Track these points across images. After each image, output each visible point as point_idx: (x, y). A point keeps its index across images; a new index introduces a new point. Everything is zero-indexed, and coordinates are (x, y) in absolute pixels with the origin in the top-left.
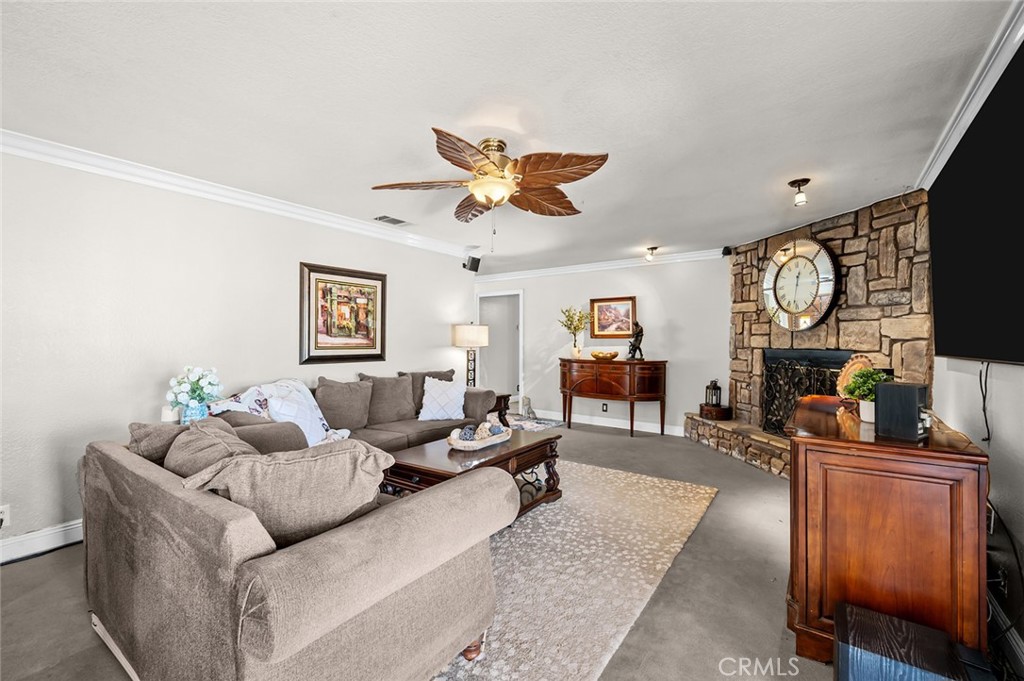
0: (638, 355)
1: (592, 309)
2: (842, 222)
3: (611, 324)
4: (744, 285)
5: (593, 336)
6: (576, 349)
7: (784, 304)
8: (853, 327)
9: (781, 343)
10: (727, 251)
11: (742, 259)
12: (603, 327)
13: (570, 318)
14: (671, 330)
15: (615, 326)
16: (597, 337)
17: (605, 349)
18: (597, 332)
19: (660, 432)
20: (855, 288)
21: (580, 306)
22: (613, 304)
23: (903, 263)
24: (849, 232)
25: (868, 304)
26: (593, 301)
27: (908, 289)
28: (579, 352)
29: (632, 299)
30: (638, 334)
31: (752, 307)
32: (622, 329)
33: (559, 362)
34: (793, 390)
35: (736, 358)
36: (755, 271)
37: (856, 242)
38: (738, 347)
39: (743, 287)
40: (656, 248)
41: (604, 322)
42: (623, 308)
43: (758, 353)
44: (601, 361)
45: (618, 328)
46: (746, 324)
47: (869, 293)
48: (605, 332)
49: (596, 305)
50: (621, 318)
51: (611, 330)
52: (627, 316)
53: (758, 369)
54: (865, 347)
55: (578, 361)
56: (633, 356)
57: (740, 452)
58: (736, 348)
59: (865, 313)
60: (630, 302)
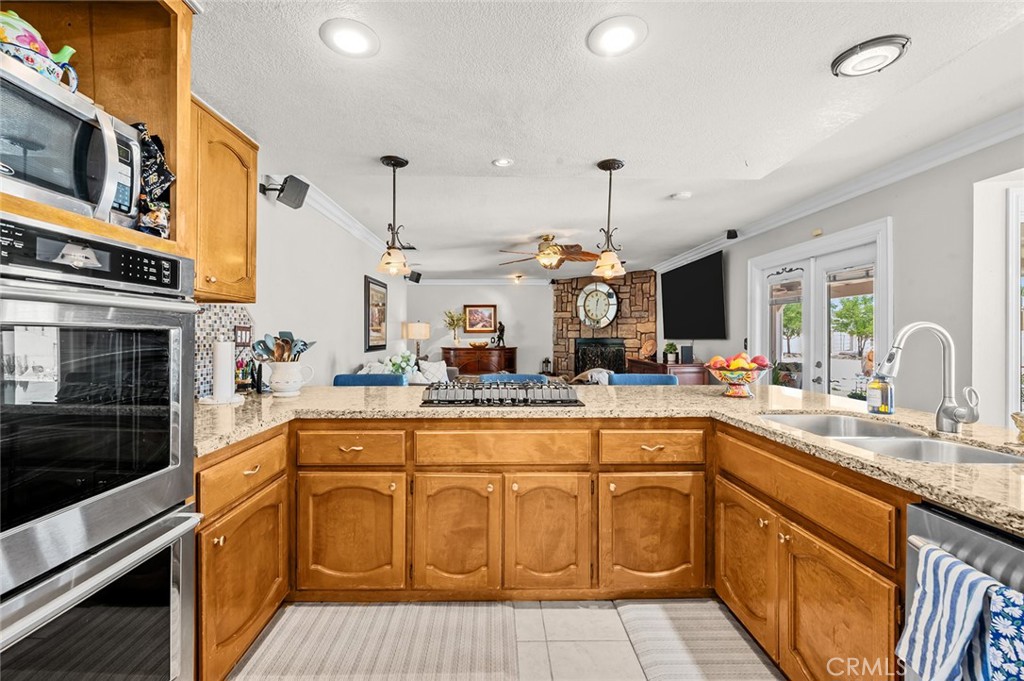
0: (501, 344)
1: (465, 312)
2: (620, 279)
3: (479, 323)
4: (563, 303)
5: (466, 331)
6: (456, 341)
7: (590, 315)
8: (625, 327)
9: (587, 335)
10: (553, 282)
11: (561, 287)
12: (472, 325)
13: (452, 318)
14: (519, 327)
15: (481, 324)
16: (469, 332)
17: (480, 340)
18: (468, 329)
20: (625, 308)
21: (456, 309)
22: (480, 309)
23: (645, 300)
24: (622, 282)
25: (631, 317)
26: (465, 307)
27: (647, 311)
28: (459, 343)
29: (495, 307)
31: (568, 315)
32: (486, 327)
35: (558, 344)
36: (570, 295)
37: (625, 287)
38: (559, 337)
39: (560, 304)
40: (521, 277)
41: (473, 322)
42: (487, 312)
43: (572, 341)
44: (477, 348)
45: (484, 326)
46: (565, 325)
47: (631, 312)
48: (474, 329)
49: (468, 309)
50: (485, 319)
51: (478, 327)
52: (490, 318)
53: (572, 350)
54: (630, 337)
55: (455, 350)
56: (499, 345)
58: (558, 338)
59: (630, 320)
60: (493, 309)
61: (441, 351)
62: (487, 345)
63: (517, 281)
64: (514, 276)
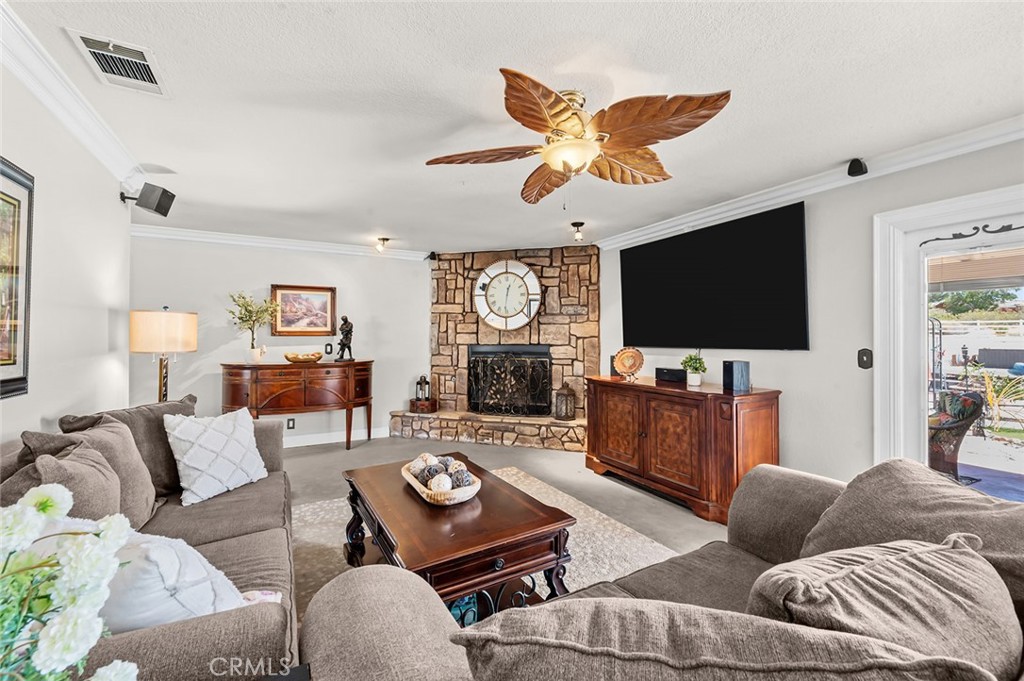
0: (346, 356)
1: (274, 298)
2: (541, 254)
3: (302, 318)
4: (447, 290)
5: (274, 332)
6: (257, 351)
7: (495, 309)
8: (552, 328)
9: (488, 340)
10: (433, 256)
11: (446, 265)
12: (289, 322)
13: (247, 308)
15: (306, 321)
16: (281, 334)
17: (306, 349)
18: (280, 328)
20: (553, 300)
21: (257, 295)
22: (304, 294)
23: (584, 289)
24: (547, 262)
25: (561, 313)
26: (275, 288)
27: (587, 306)
28: (262, 353)
29: (332, 290)
30: (347, 329)
31: (458, 309)
32: (316, 325)
34: (508, 377)
35: (439, 354)
36: (460, 278)
37: (552, 270)
38: (441, 343)
39: (442, 293)
40: (387, 240)
41: (290, 315)
42: (319, 299)
43: (464, 350)
44: (298, 365)
45: (311, 324)
46: (451, 325)
47: (561, 305)
48: (293, 328)
49: (279, 293)
50: (315, 312)
51: (300, 326)
52: (324, 310)
53: (464, 363)
54: (559, 343)
55: (255, 368)
56: (342, 357)
57: (470, 436)
58: (439, 344)
59: (559, 319)
60: (329, 294)
61: (221, 370)
62: (320, 358)
63: (380, 247)
64: (374, 238)
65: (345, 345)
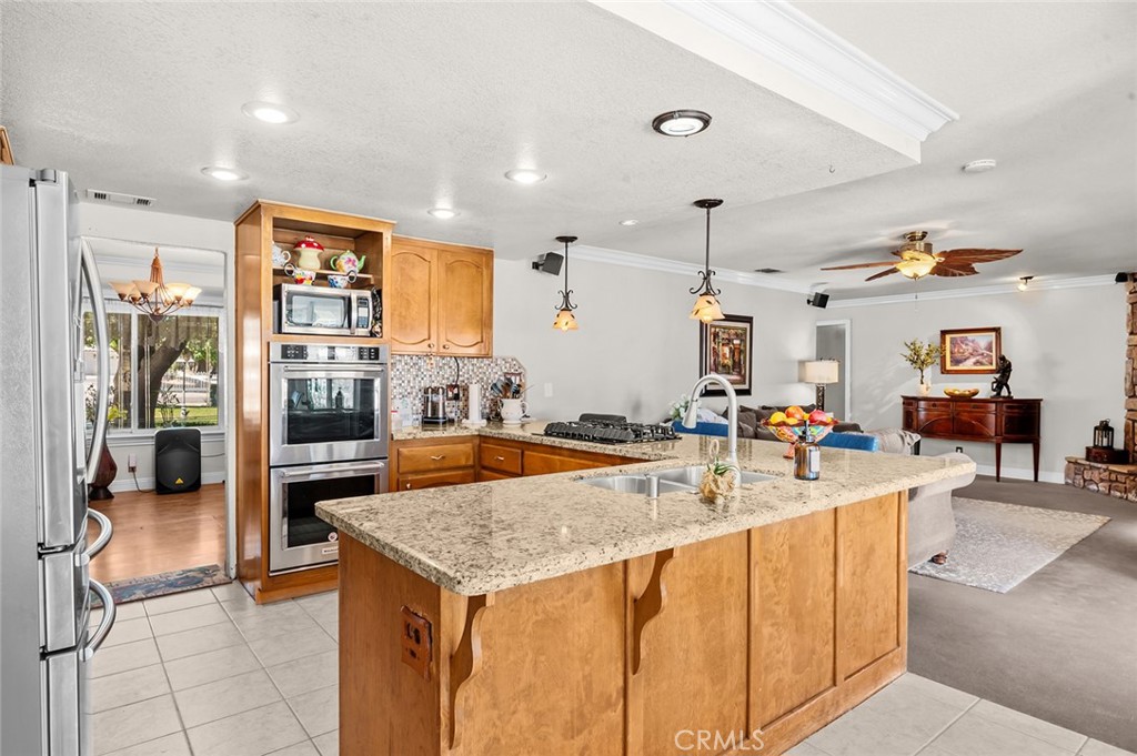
1: (943, 341)
3: (968, 358)
5: (944, 371)
6: (924, 386)
10: (1122, 278)
12: (956, 362)
13: (916, 352)
14: (1048, 364)
15: (973, 360)
16: (949, 372)
17: (961, 386)
18: (949, 367)
19: (1033, 479)
21: (927, 338)
22: (970, 336)
26: (944, 333)
28: (927, 389)
29: (997, 330)
30: (1004, 369)
32: (982, 364)
33: (902, 400)
38: (1135, 384)
40: (1031, 278)
41: (958, 356)
42: (983, 340)
44: (956, 399)
45: (977, 363)
48: (961, 367)
49: (948, 337)
50: (981, 351)
51: (968, 365)
52: (990, 349)
55: (921, 400)
56: (999, 394)
58: (1133, 385)
60: (994, 334)
62: (976, 393)
63: (1022, 287)
64: (1016, 278)
65: (1002, 383)
